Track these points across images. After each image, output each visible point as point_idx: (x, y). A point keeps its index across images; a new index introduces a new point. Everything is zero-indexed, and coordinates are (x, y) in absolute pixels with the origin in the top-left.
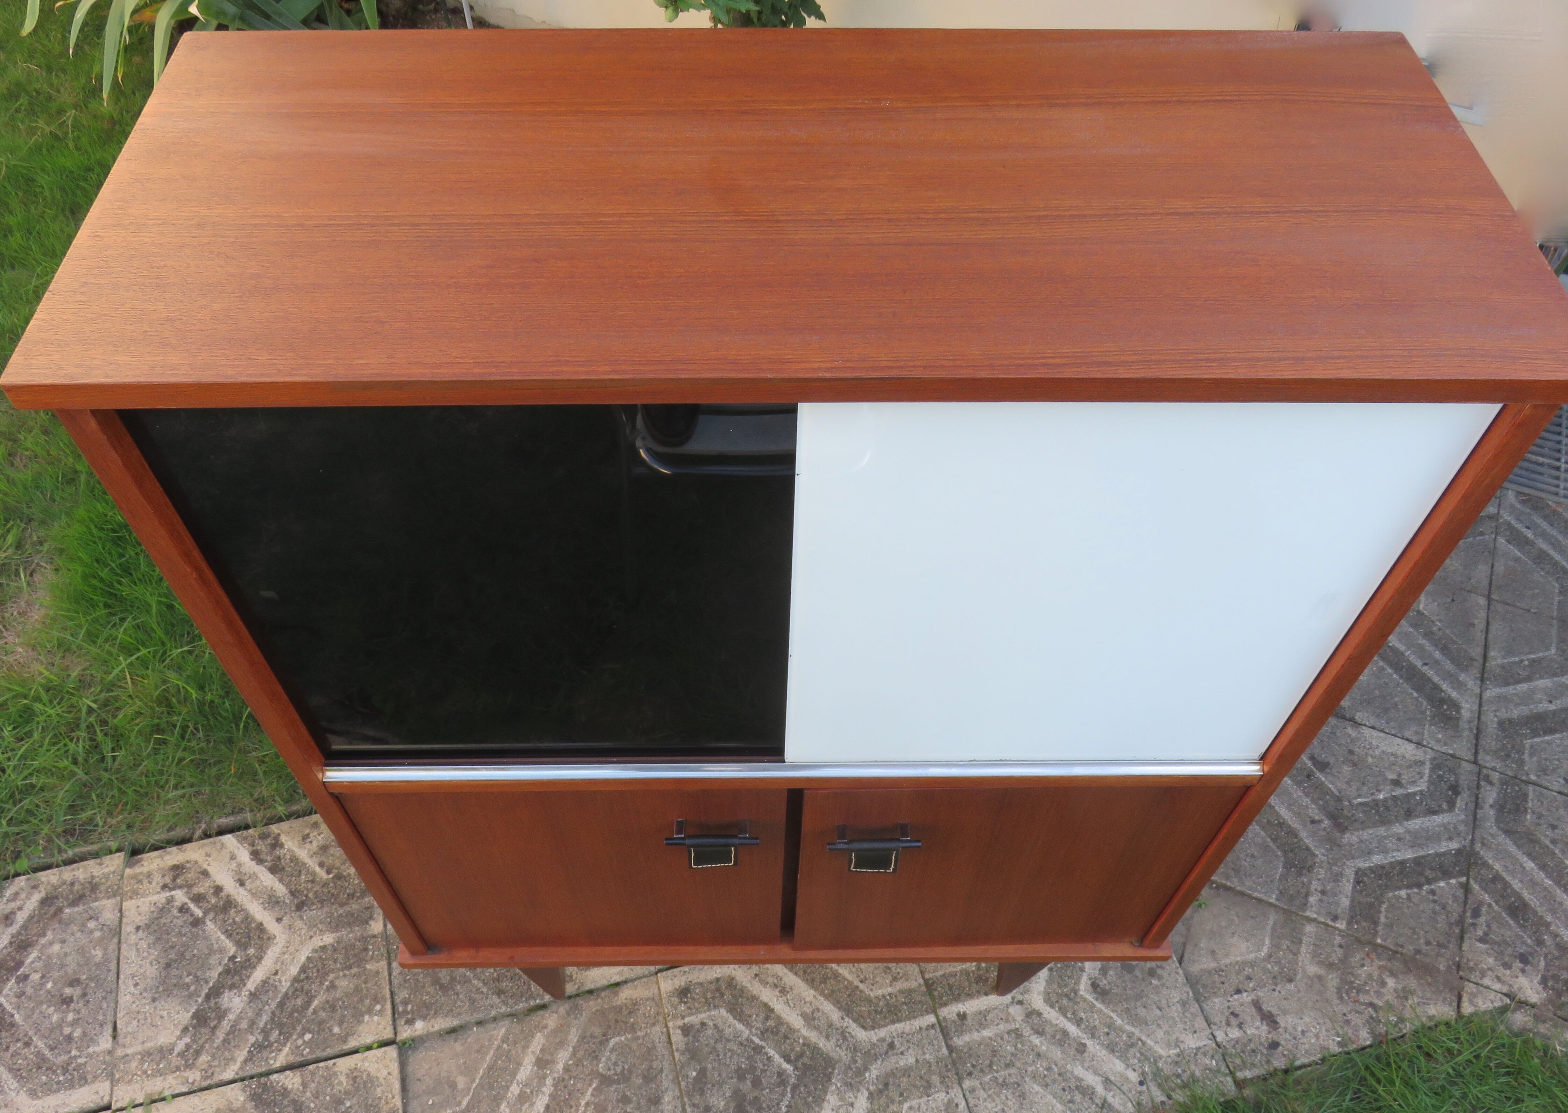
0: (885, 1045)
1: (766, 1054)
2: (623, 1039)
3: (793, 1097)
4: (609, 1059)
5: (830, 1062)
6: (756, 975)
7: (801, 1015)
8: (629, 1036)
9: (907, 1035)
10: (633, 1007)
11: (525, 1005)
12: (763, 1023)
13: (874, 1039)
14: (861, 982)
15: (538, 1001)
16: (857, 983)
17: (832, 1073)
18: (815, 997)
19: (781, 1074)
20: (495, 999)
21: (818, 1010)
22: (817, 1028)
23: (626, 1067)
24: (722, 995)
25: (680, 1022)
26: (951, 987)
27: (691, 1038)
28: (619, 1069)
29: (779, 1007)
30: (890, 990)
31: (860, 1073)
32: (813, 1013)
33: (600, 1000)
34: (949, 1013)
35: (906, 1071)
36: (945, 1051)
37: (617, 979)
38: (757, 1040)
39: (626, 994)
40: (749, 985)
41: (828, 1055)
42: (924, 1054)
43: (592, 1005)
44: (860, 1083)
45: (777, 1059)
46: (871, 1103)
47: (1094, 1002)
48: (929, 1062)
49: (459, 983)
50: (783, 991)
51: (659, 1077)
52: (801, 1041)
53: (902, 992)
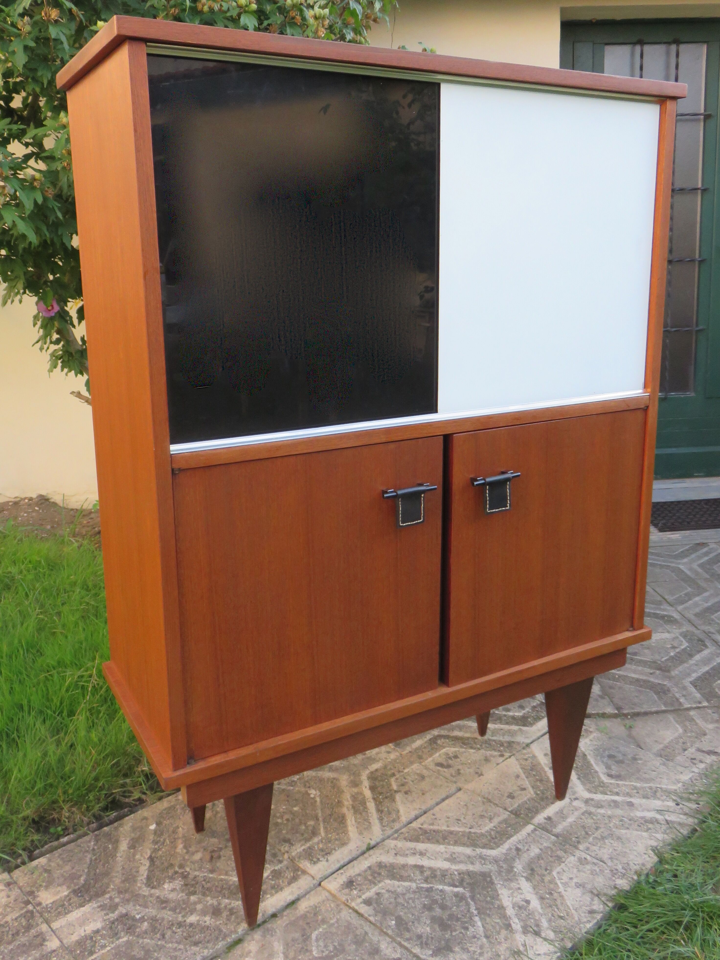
0: (513, 851)
1: (438, 889)
2: (321, 930)
3: (475, 903)
4: (318, 946)
5: (485, 875)
6: (396, 854)
7: (445, 860)
8: (325, 926)
9: (523, 840)
10: (315, 911)
11: (224, 943)
12: (421, 875)
13: (504, 851)
14: (470, 828)
15: (233, 936)
16: (467, 830)
17: (491, 879)
18: (446, 848)
19: (456, 895)
20: (195, 949)
21: (454, 853)
22: (461, 862)
23: (336, 944)
24: (379, 874)
25: (360, 900)
26: (528, 809)
27: (375, 905)
28: (331, 948)
29: (425, 862)
30: (492, 825)
31: (510, 869)
32: (452, 856)
33: (285, 918)
34: (539, 820)
35: (539, 857)
36: (553, 837)
37: (291, 898)
38: (425, 885)
39: (303, 906)
40: (394, 861)
41: (481, 872)
42: (542, 844)
43: (279, 924)
44: (514, 875)
45: (447, 888)
46: (531, 882)
47: (617, 782)
48: (548, 847)
49: (155, 951)
50: (422, 854)
51: (367, 937)
52: (456, 873)
53: (500, 823)
